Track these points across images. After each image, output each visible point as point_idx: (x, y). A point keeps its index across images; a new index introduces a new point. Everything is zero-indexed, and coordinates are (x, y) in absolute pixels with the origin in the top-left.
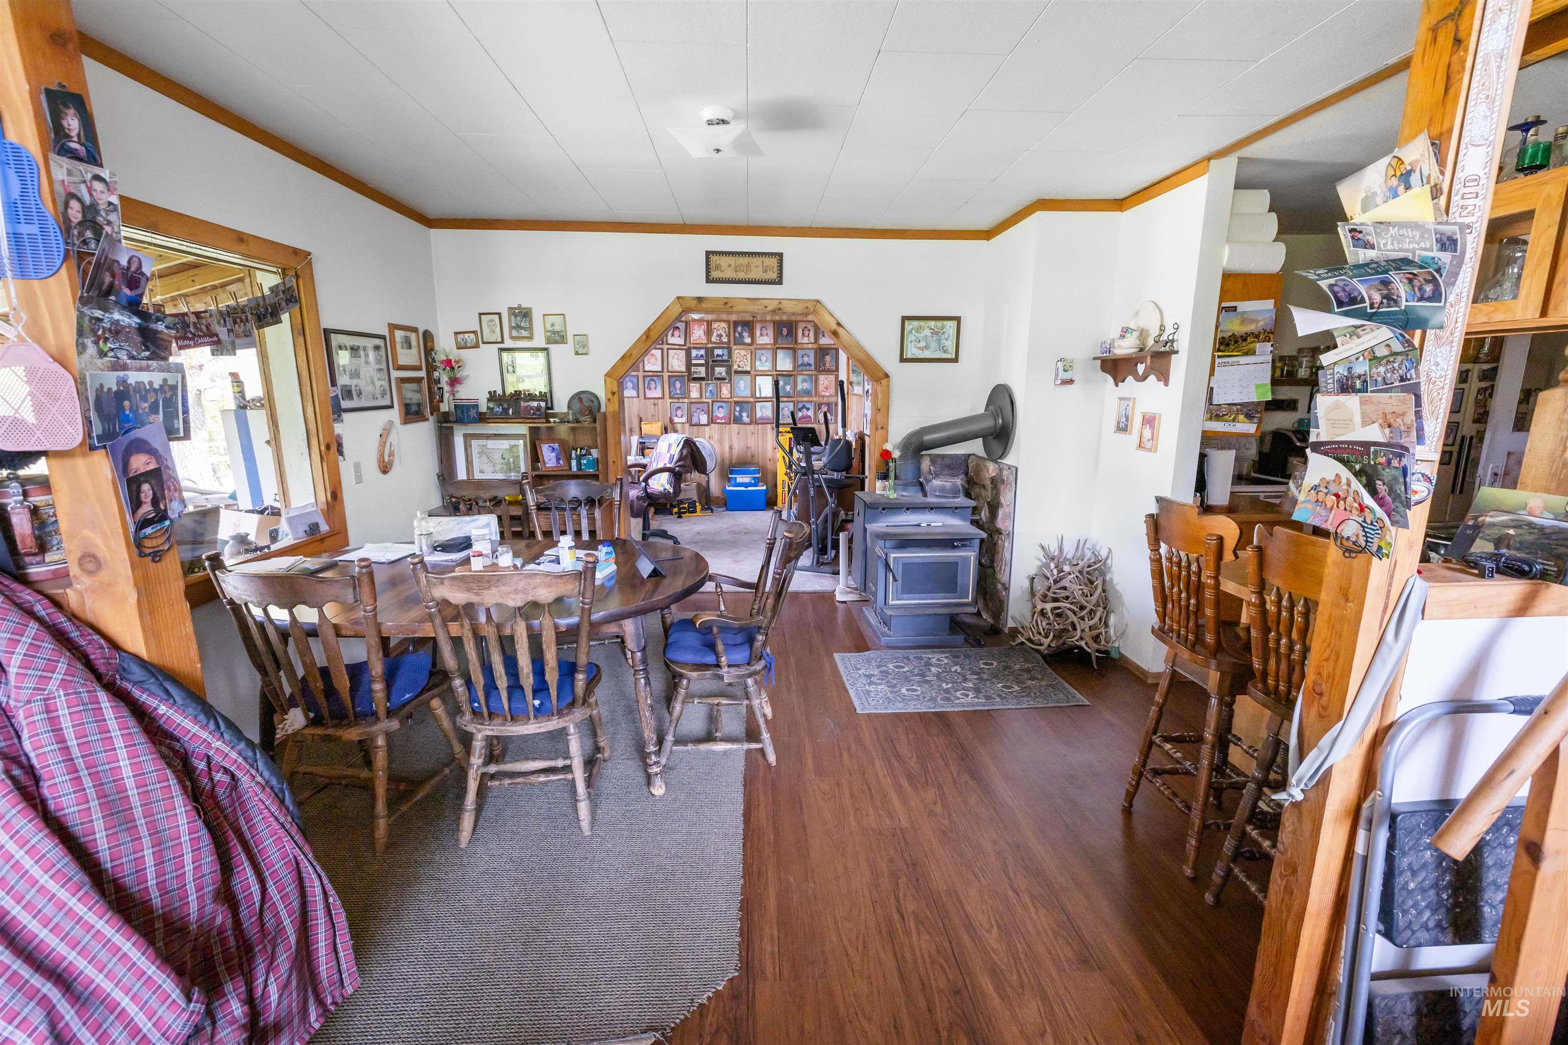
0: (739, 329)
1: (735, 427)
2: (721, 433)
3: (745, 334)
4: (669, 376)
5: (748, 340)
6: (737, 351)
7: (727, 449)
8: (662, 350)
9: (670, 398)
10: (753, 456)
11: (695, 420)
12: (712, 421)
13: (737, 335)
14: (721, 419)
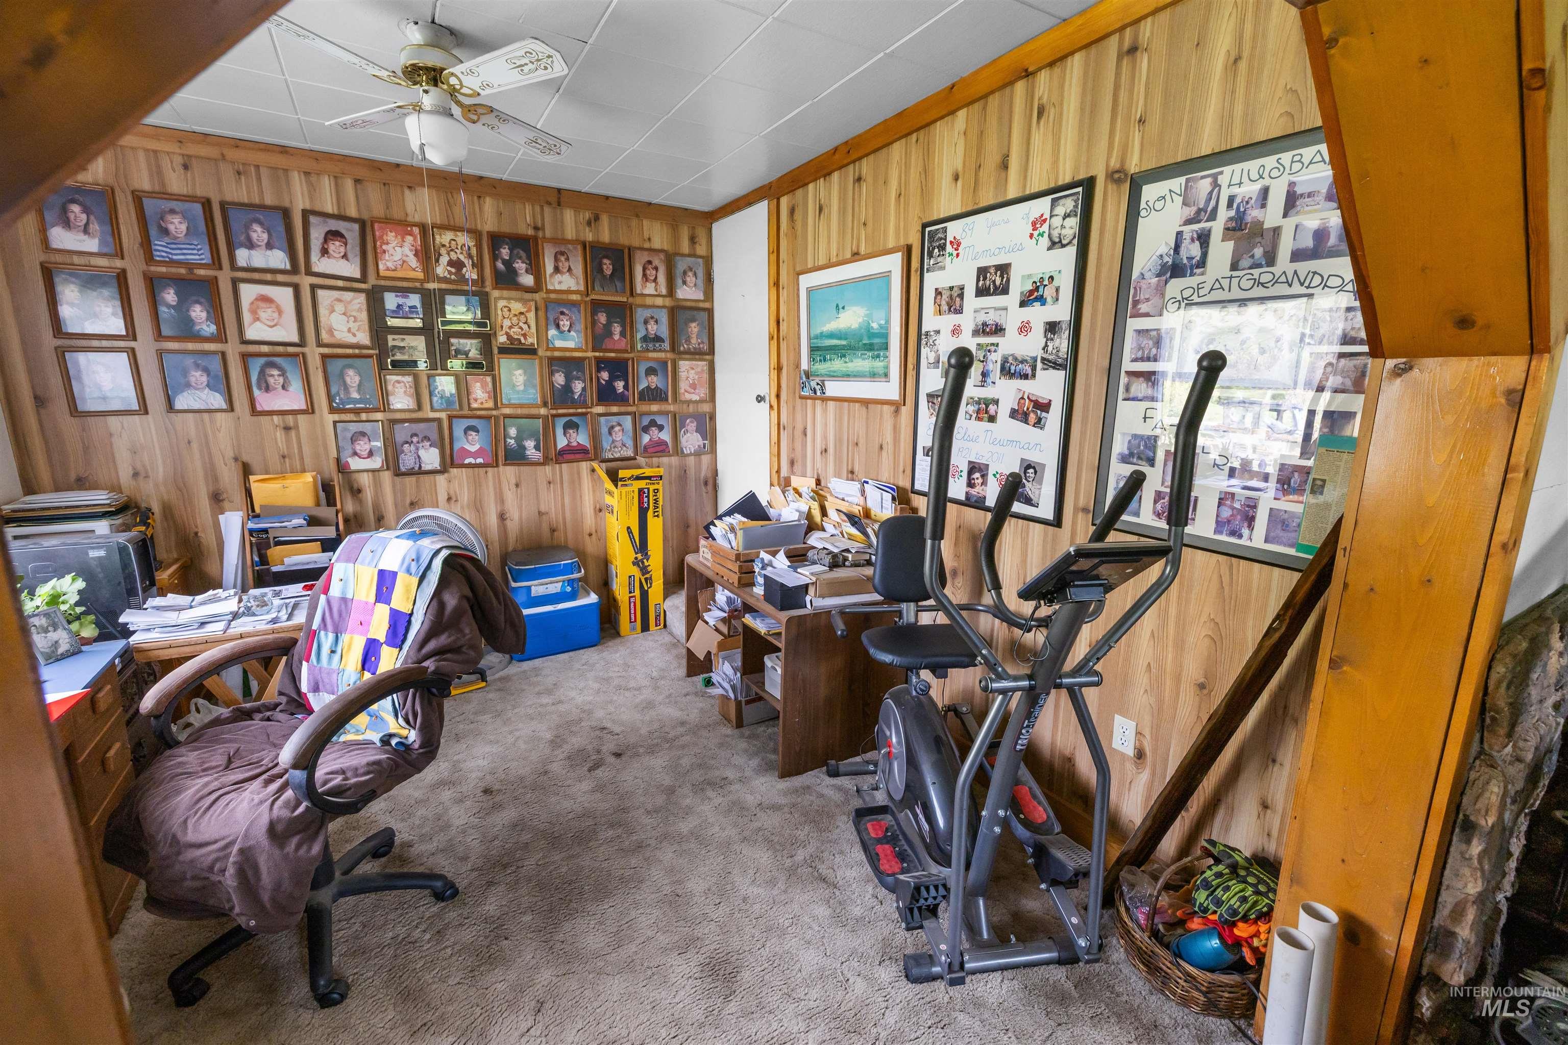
0: (505, 252)
1: (509, 473)
2: (477, 485)
3: (520, 266)
4: (324, 357)
5: (527, 280)
6: (501, 303)
7: (492, 519)
8: (296, 288)
9: (332, 410)
10: (553, 530)
11: (407, 461)
12: (450, 461)
13: (500, 265)
14: (475, 455)
